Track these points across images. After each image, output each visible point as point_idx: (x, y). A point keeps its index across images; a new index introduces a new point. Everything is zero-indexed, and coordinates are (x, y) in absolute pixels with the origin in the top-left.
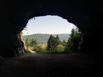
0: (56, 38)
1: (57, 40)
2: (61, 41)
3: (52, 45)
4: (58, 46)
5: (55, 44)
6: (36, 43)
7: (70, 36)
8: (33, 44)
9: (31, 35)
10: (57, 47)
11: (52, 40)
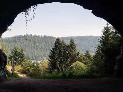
0: (68, 47)
1: (70, 51)
2: (81, 52)
3: (61, 62)
4: (74, 64)
5: (67, 60)
6: (22, 57)
7: (101, 41)
8: (15, 60)
9: (9, 38)
10: (72, 67)
11: (60, 52)
